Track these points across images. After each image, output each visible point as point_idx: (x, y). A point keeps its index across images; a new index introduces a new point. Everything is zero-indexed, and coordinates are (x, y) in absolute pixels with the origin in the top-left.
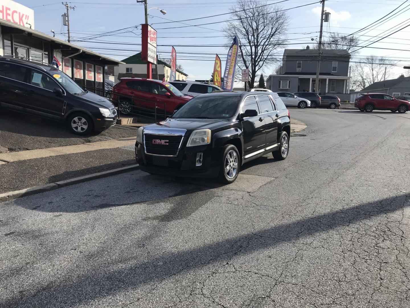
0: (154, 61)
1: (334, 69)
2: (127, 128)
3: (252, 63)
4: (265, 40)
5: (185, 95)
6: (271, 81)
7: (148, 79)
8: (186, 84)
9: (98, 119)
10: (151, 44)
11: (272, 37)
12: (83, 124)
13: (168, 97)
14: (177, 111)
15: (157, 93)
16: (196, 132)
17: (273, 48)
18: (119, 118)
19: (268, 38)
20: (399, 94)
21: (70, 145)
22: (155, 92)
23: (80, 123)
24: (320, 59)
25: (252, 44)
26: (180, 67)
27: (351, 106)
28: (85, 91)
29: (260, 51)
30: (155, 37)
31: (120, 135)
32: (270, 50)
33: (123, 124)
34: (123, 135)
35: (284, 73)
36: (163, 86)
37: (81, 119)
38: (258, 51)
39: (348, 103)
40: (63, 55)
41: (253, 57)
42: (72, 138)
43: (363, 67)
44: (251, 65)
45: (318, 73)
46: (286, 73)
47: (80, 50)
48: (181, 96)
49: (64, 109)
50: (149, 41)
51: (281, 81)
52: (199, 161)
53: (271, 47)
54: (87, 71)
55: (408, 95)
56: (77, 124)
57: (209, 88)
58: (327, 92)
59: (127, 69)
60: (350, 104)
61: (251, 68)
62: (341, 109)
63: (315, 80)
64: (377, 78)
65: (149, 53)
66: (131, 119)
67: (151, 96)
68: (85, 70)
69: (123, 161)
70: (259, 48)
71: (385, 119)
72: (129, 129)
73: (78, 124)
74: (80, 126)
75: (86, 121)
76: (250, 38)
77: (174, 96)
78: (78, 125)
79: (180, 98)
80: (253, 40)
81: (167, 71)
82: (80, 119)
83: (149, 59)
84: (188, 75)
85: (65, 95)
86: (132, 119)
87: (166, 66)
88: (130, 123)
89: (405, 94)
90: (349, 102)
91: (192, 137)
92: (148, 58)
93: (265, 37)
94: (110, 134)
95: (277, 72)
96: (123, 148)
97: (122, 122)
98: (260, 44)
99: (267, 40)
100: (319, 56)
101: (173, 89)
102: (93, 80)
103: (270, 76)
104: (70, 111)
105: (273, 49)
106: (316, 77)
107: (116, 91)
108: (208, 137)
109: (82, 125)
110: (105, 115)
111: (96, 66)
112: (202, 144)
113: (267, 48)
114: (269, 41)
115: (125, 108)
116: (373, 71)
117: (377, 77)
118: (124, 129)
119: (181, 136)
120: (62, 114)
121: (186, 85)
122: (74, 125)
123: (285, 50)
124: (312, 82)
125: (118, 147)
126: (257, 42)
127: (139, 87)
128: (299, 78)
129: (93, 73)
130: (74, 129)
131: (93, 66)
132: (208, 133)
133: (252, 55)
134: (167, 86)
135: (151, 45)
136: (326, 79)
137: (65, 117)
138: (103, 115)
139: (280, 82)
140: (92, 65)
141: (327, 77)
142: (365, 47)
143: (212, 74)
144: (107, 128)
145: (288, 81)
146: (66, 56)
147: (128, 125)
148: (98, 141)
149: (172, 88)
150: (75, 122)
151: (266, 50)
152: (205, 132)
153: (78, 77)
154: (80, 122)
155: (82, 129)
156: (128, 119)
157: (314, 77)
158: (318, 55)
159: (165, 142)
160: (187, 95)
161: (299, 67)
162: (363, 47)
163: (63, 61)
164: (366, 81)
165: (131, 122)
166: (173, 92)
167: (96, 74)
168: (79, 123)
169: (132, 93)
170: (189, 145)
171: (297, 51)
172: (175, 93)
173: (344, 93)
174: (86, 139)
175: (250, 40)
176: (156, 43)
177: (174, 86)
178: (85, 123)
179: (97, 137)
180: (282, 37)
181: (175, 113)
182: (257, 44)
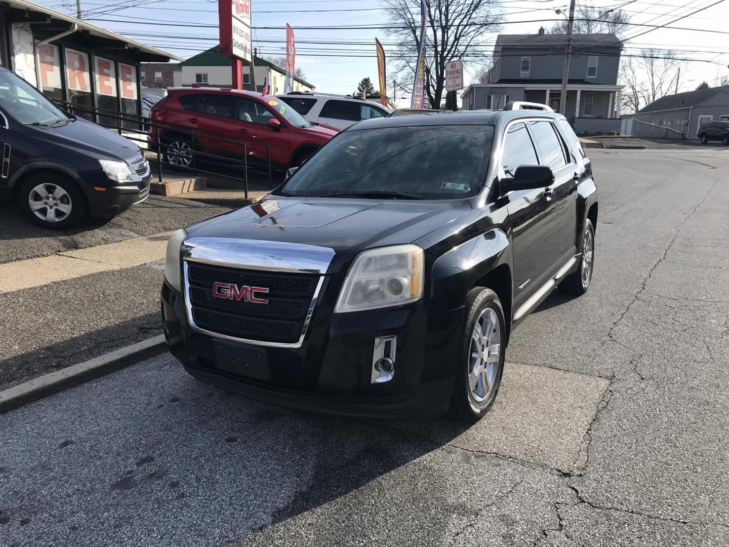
0: (245, 55)
1: (592, 71)
2: (177, 206)
3: (437, 60)
4: (462, 17)
5: (313, 124)
6: (473, 95)
7: (233, 91)
8: (314, 101)
9: (97, 189)
10: (239, 18)
11: (474, 10)
12: (59, 202)
13: (275, 128)
14: (297, 170)
15: (251, 121)
16: (370, 259)
17: (477, 32)
18: (160, 181)
19: (467, 13)
20: (710, 118)
21: (20, 259)
22: (246, 118)
23: (51, 199)
24: (570, 51)
25: (436, 24)
26: (299, 71)
27: (624, 141)
28: (69, 116)
29: (452, 39)
30: (247, 4)
31: (159, 225)
32: (472, 37)
33: (171, 195)
34: (167, 225)
35: (496, 81)
36: (264, 106)
37: (55, 188)
38: (448, 38)
39: (616, 136)
40: (35, 38)
41: (439, 49)
42: (31, 239)
43: (634, 68)
44: (434, 64)
45: (565, 80)
46: (501, 81)
47: (74, 24)
48: (303, 127)
49: (6, 163)
50: (234, 12)
51: (492, 96)
52: (384, 365)
53: (474, 31)
54: (100, 74)
55: (727, 119)
56: (44, 201)
57: (363, 108)
58: (577, 115)
59: (199, 77)
60: (620, 138)
61: (435, 72)
62: (607, 148)
63: (560, 94)
64: (660, 90)
65: (235, 37)
66: (191, 181)
67: (237, 127)
68: (93, 72)
69: (144, 318)
70: (450, 32)
71: (714, 168)
72: (182, 206)
73: (47, 200)
74: (51, 207)
75: (66, 193)
76: (433, 13)
77: (287, 127)
78: (46, 203)
79: (301, 131)
80: (439, 17)
81: (275, 78)
82: (50, 190)
83: (236, 51)
84: (314, 87)
85: (7, 127)
86: (193, 180)
87: (272, 70)
88: (188, 191)
89: (722, 117)
90: (618, 134)
91: (355, 276)
92: (234, 48)
93: (462, 10)
94: (132, 223)
95: (482, 80)
96: (156, 266)
97: (167, 191)
98: (452, 24)
99: (466, 16)
100: (568, 46)
101: (286, 111)
102: (114, 94)
103: (471, 85)
104: (23, 169)
105: (477, 34)
106: (562, 88)
107: (159, 118)
108: (412, 276)
109: (56, 204)
110: (116, 177)
111: (120, 65)
112: (392, 300)
113: (465, 32)
114: (469, 18)
115: (180, 156)
116: (652, 76)
117: (661, 87)
118: (171, 208)
119: (316, 275)
120: (3, 176)
121: (312, 102)
122: (35, 205)
123: (499, 36)
124: (550, 97)
125: (143, 263)
126: (447, 21)
127: (212, 107)
128: (525, 90)
129: (113, 80)
130: (37, 213)
131: (112, 63)
132: (414, 259)
133: (436, 46)
134: (271, 103)
135: (239, 20)
136: (576, 91)
137: (11, 183)
138: (111, 178)
139: (489, 98)
140: (109, 62)
141: (579, 88)
142: (662, 27)
143: (358, 86)
144: (124, 209)
145: (505, 96)
146: (42, 39)
147: (183, 196)
148: (99, 244)
149: (284, 108)
150: (37, 197)
151: (463, 36)
152: (402, 257)
153: (79, 88)
154: (50, 195)
155: (59, 213)
156: (183, 182)
157: (557, 87)
158: (567, 43)
159: (257, 295)
160: (317, 124)
161: (525, 68)
162: (659, 27)
163: (37, 51)
164: (640, 95)
165: (191, 189)
166: (287, 118)
167: (121, 82)
168: (48, 198)
169: (194, 121)
170: (343, 306)
171: (521, 38)
172: (292, 120)
173: (609, 117)
174: (68, 238)
175: (433, 18)
176: (249, 16)
177: (289, 105)
178: (66, 201)
179: (99, 233)
180: (494, 11)
181: (291, 176)
182: (447, 23)
